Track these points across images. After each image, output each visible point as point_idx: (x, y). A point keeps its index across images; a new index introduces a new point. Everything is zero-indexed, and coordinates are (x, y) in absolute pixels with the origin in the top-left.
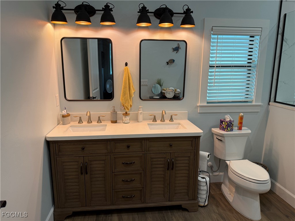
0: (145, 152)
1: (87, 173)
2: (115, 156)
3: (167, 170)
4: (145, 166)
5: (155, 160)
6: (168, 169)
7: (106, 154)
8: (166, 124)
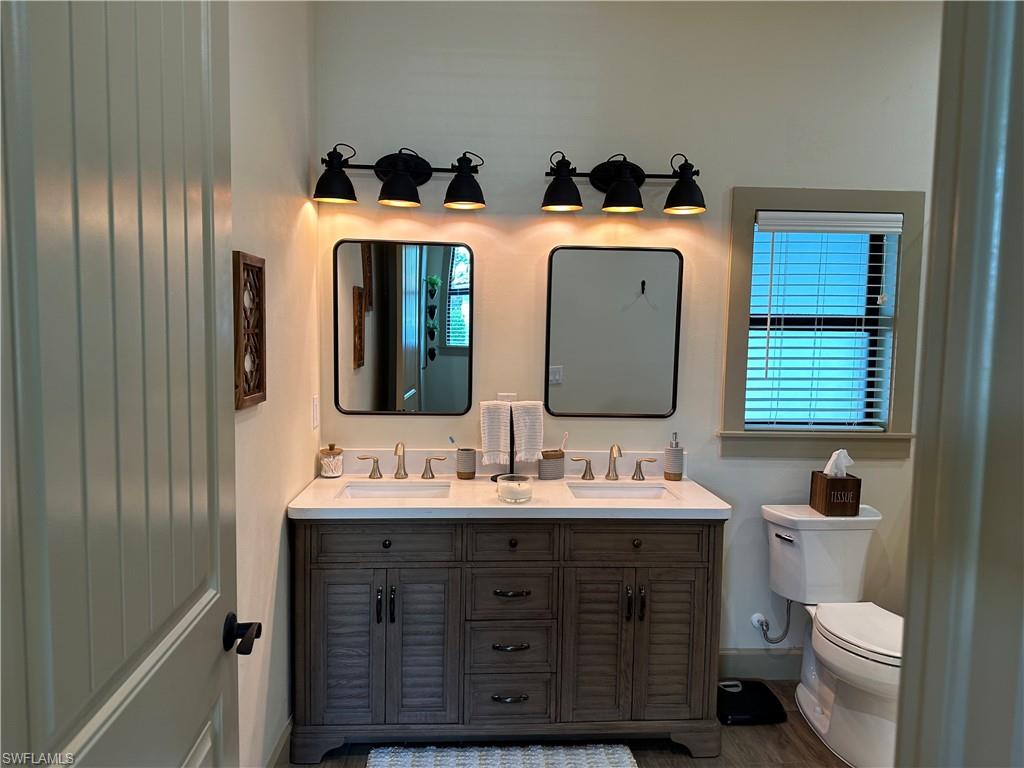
0: (562, 562)
1: (393, 620)
2: (475, 571)
3: (624, 620)
4: (561, 607)
5: (589, 587)
6: (628, 619)
7: (451, 564)
8: (622, 487)
